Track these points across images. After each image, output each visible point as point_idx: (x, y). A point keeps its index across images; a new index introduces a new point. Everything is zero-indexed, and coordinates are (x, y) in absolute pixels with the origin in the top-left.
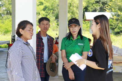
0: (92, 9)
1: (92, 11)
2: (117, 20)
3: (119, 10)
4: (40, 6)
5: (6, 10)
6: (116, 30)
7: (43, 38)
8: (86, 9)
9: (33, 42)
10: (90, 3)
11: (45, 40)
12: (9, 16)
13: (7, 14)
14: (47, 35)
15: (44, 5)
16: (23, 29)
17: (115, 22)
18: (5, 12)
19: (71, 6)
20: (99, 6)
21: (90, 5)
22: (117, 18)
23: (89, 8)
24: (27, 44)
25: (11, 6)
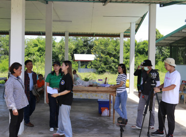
0: (80, 51)
1: (81, 53)
2: (100, 61)
3: (102, 53)
4: (35, 48)
5: (4, 51)
6: (99, 69)
7: (29, 74)
8: (76, 51)
9: (22, 76)
10: (79, 46)
11: (30, 75)
12: (7, 56)
13: (5, 54)
14: (32, 72)
15: (39, 46)
16: (16, 69)
17: (98, 63)
18: (3, 52)
19: (62, 48)
20: (87, 49)
21: (79, 48)
22: (100, 59)
23: (78, 50)
24: (18, 77)
25: (8, 47)
